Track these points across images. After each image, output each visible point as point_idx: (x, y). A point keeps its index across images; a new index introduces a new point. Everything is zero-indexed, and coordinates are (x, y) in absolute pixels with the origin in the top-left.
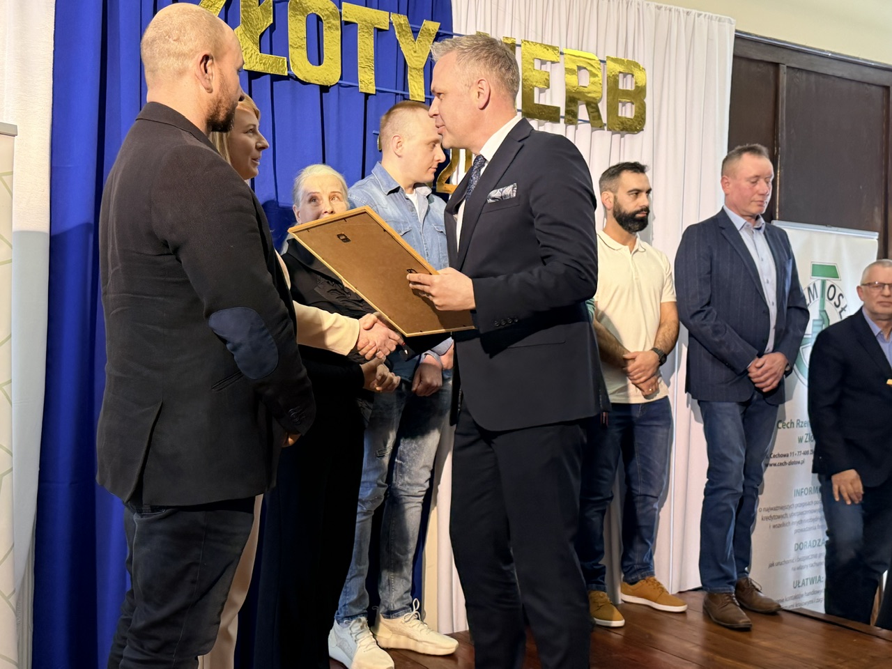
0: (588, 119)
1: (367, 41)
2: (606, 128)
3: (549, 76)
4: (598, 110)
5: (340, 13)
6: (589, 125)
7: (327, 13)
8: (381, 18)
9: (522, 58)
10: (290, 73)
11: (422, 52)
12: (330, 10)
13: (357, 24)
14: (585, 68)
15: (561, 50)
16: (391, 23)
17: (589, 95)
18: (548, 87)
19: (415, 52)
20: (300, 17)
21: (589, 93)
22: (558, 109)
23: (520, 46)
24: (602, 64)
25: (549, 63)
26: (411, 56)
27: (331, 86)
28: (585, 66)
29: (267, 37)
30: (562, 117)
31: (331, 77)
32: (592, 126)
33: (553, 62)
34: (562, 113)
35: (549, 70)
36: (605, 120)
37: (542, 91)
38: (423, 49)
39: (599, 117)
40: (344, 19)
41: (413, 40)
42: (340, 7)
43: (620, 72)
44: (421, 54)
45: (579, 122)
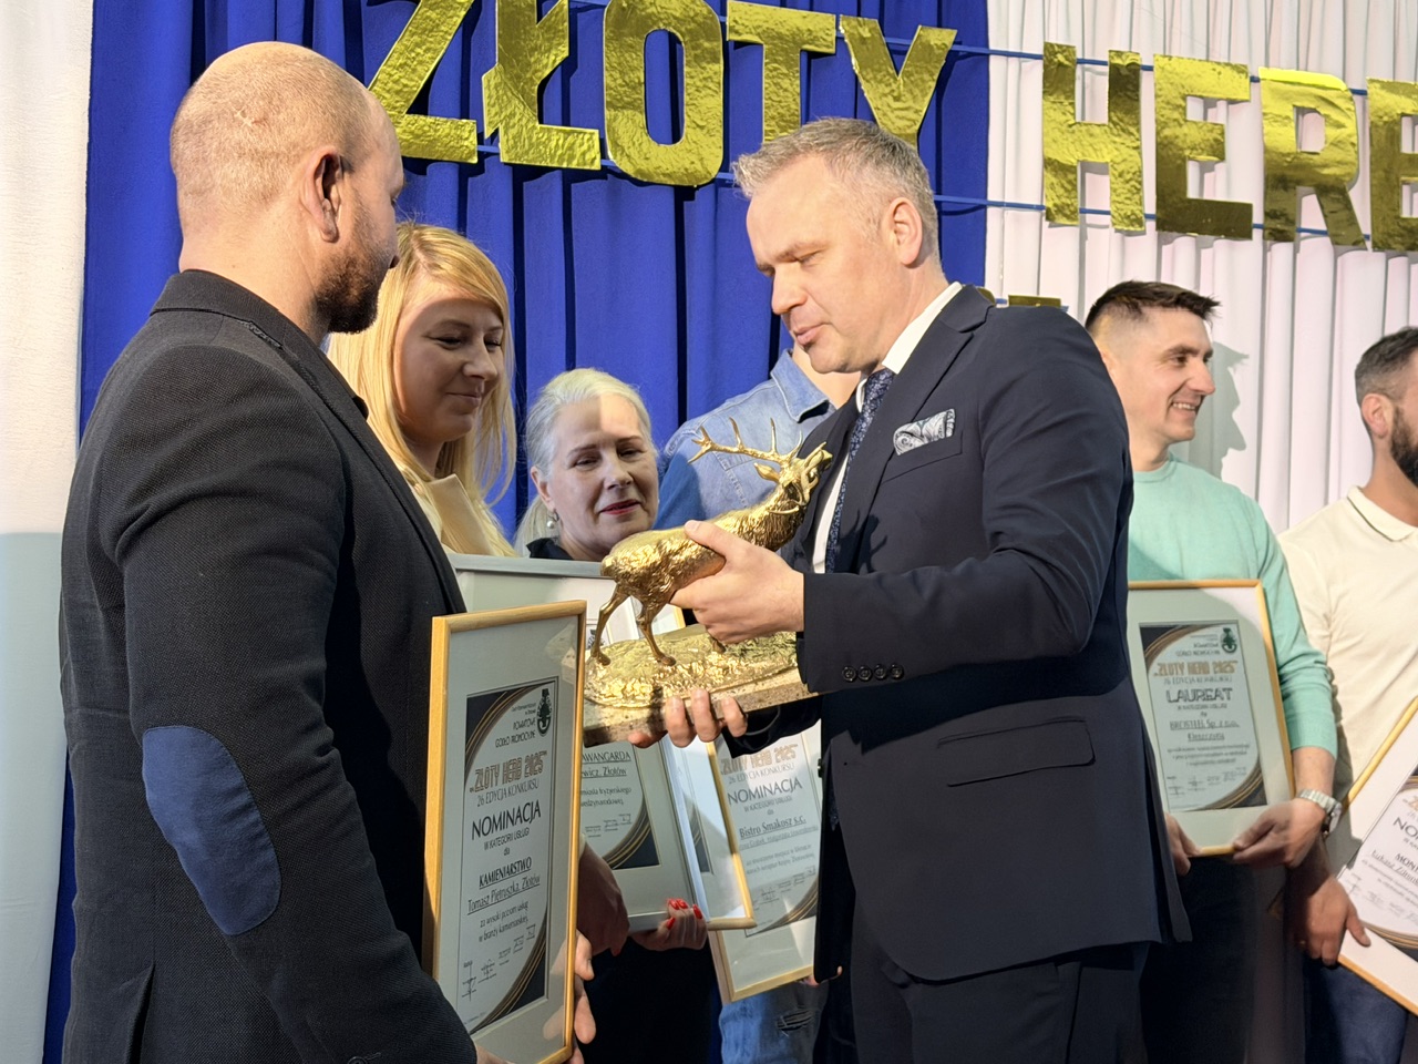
0: (1323, 227)
1: (786, 83)
2: (1369, 244)
3: (1222, 134)
4: (1348, 206)
5: (723, 25)
6: (1327, 240)
7: (693, 25)
8: (819, 28)
9: (1157, 96)
10: (605, 163)
11: (914, 98)
12: (700, 19)
13: (761, 45)
14: (1314, 111)
15: (1252, 72)
16: (840, 39)
17: (1326, 171)
18: (1222, 159)
19: (897, 99)
20: (630, 40)
21: (1325, 166)
22: (1247, 208)
23: (1150, 69)
24: (1357, 98)
25: (1222, 105)
26: (886, 108)
27: (699, 187)
28: (1312, 106)
29: (554, 90)
30: (1258, 226)
31: (699, 167)
32: (1335, 243)
33: (1232, 102)
34: (1258, 217)
35: (1221, 120)
36: (1365, 226)
37: (1205, 168)
38: (917, 92)
39: (1352, 221)
40: (731, 37)
41: (892, 71)
42: (723, 12)
43: (1403, 115)
44: (910, 103)
45: (1303, 234)
